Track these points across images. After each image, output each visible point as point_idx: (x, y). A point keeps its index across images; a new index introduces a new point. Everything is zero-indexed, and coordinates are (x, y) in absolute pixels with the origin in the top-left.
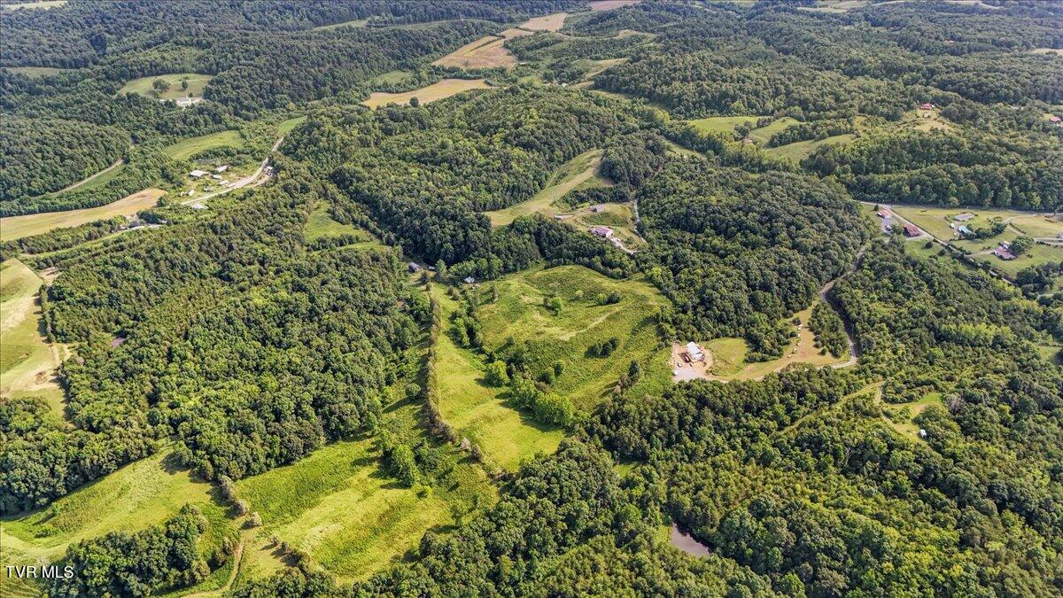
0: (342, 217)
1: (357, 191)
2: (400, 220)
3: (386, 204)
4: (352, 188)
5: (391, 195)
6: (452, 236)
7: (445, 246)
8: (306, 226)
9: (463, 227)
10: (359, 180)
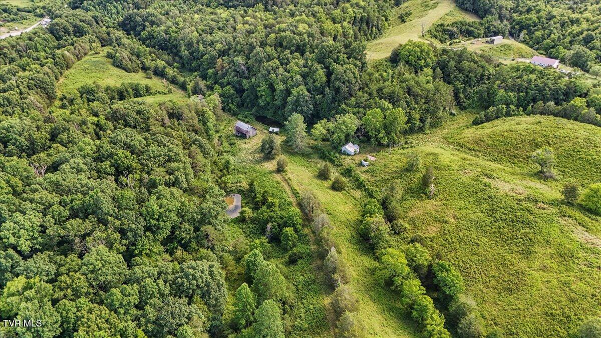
0: (127, 62)
1: (151, 37)
2: (212, 62)
3: (190, 45)
4: (144, 34)
5: (196, 34)
6: (304, 76)
7: (294, 91)
8: (67, 72)
9: (320, 60)
10: (153, 23)
